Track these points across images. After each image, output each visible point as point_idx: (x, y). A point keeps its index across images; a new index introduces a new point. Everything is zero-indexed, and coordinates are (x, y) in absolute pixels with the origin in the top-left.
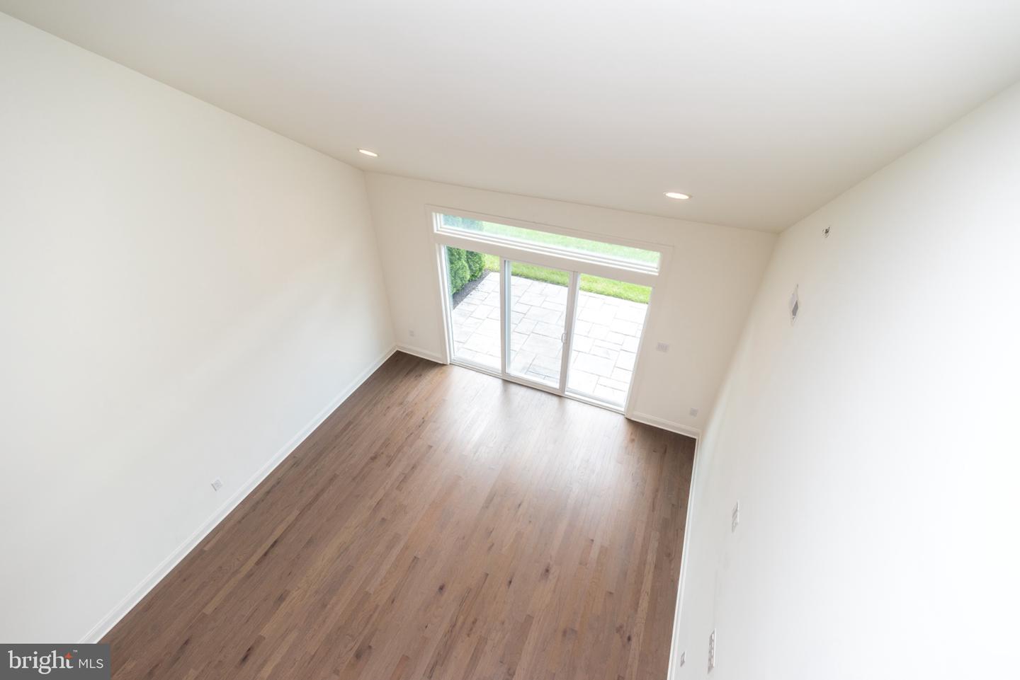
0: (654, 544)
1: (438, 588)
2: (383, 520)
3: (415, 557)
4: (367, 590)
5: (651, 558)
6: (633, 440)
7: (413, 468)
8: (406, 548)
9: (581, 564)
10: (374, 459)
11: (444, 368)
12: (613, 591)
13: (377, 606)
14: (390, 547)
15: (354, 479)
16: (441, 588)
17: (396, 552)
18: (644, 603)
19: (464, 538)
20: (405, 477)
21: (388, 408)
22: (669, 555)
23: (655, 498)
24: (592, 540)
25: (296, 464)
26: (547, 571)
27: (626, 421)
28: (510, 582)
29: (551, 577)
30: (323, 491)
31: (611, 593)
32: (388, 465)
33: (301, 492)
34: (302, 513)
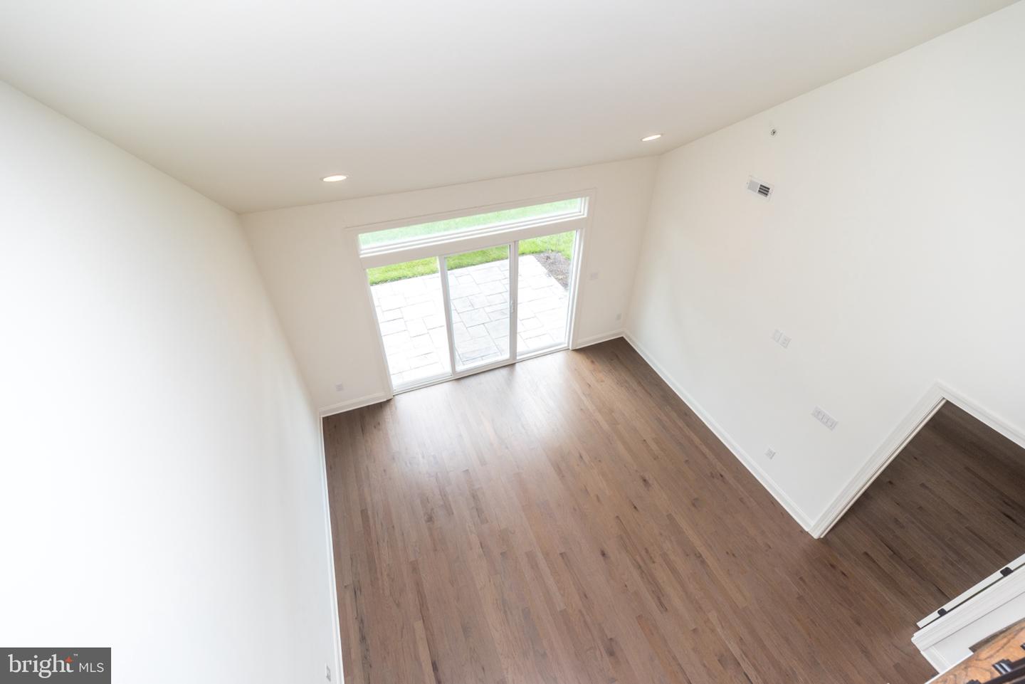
0: (674, 415)
1: (601, 556)
2: (503, 554)
3: (561, 554)
4: (558, 609)
5: (681, 423)
6: (593, 362)
7: (474, 497)
8: (546, 555)
9: (655, 459)
10: (430, 519)
11: (392, 403)
12: (687, 459)
13: (580, 611)
14: (534, 566)
15: (435, 550)
16: (603, 554)
17: (543, 564)
18: (706, 451)
19: (575, 510)
20: (477, 509)
21: (385, 471)
22: (686, 414)
23: (644, 388)
24: (645, 440)
25: (357, 591)
26: (645, 480)
27: (574, 353)
28: (635, 507)
29: (650, 482)
30: (418, 585)
31: (687, 461)
32: (450, 513)
33: (398, 605)
34: (424, 619)
